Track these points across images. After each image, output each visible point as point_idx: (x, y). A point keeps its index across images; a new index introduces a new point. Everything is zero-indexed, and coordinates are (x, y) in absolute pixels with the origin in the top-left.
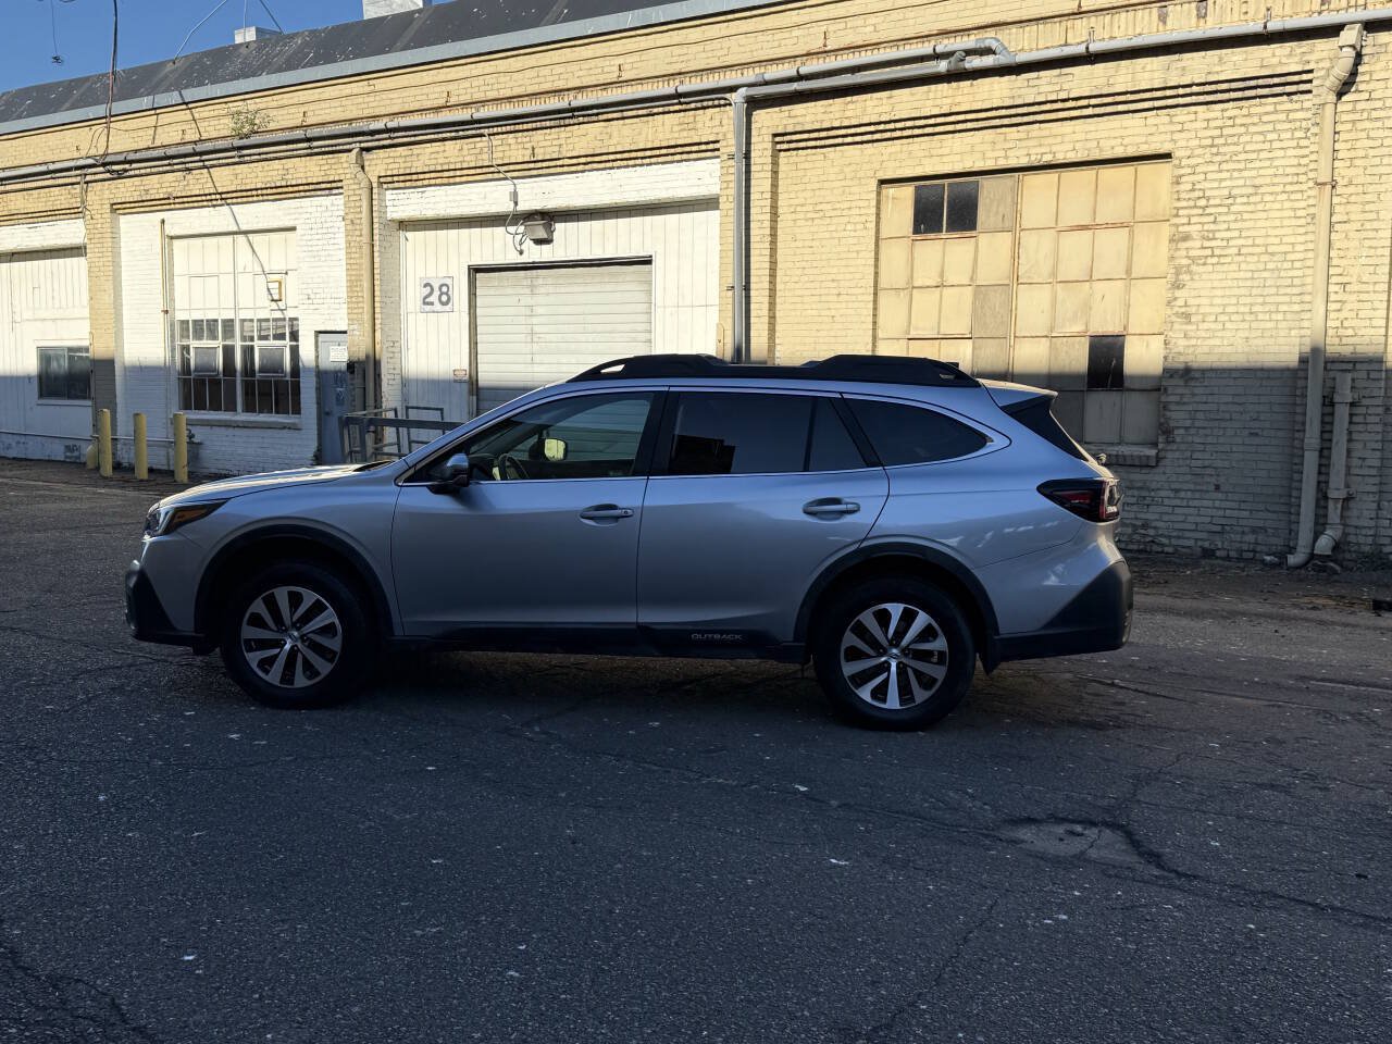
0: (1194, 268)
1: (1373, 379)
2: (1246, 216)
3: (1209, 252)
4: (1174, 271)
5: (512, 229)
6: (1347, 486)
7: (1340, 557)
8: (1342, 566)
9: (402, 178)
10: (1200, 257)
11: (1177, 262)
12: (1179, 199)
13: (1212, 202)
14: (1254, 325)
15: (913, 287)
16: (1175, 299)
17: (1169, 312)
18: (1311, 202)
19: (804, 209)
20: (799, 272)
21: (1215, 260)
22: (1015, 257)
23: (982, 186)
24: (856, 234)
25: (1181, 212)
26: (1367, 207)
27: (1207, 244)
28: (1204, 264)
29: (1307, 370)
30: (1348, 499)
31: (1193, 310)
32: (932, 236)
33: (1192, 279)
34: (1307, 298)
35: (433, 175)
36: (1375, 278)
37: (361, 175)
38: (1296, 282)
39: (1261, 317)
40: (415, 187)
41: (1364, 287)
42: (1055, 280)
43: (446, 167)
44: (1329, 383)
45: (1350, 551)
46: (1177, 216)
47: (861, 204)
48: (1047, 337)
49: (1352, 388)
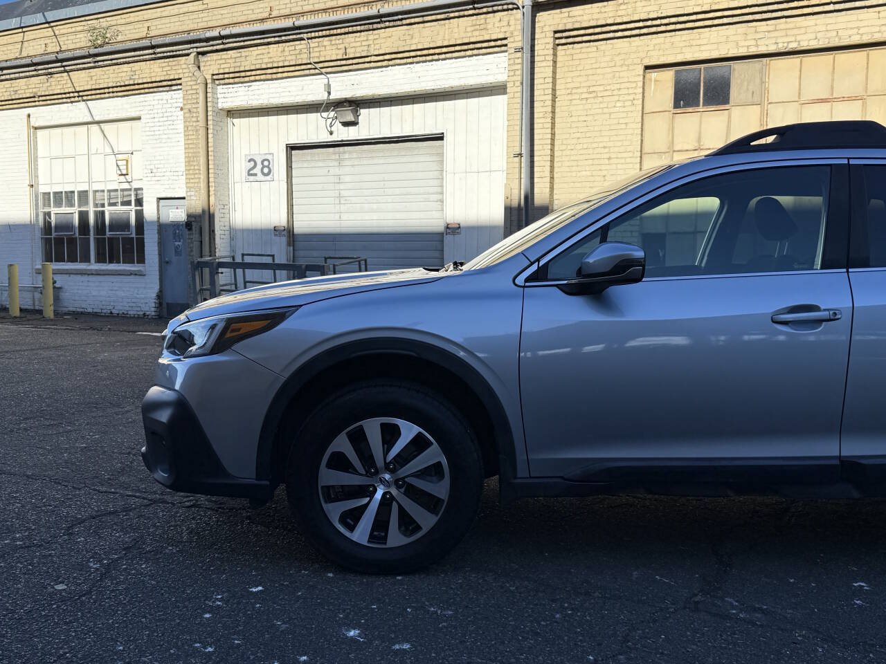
5: (325, 115)
9: (232, 75)
15: (674, 151)
19: (579, 91)
20: (575, 141)
22: (764, 124)
23: (734, 70)
24: (625, 109)
32: (690, 110)
35: (258, 72)
37: (197, 74)
43: (269, 66)
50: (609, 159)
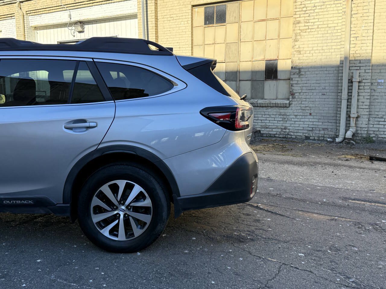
0: (302, 34)
1: (367, 73)
2: (320, 14)
3: (307, 27)
4: (294, 35)
5: (70, 28)
6: (357, 112)
7: (355, 138)
8: (355, 142)
9: (33, 11)
10: (304, 30)
11: (296, 32)
12: (296, 8)
13: (308, 9)
14: (324, 54)
15: (205, 44)
16: (295, 45)
17: (293, 50)
18: (344, 7)
19: (167, 17)
20: (165, 40)
21: (309, 30)
22: (239, 32)
23: (227, 6)
24: (184, 25)
25: (297, 13)
26: (365, 8)
27: (306, 24)
28: (305, 32)
29: (343, 70)
30: (357, 118)
31: (302, 49)
32: (211, 25)
33: (301, 38)
34: (343, 43)
35: (43, 10)
36: (368, 35)
37: (20, 11)
38: (339, 37)
39: (326, 51)
40: (38, 15)
41: (363, 38)
42: (254, 40)
43: (47, 7)
44: (351, 74)
45: (358, 136)
46: (296, 14)
47: (185, 14)
48: (251, 61)
49: (359, 76)
50: (180, 48)
